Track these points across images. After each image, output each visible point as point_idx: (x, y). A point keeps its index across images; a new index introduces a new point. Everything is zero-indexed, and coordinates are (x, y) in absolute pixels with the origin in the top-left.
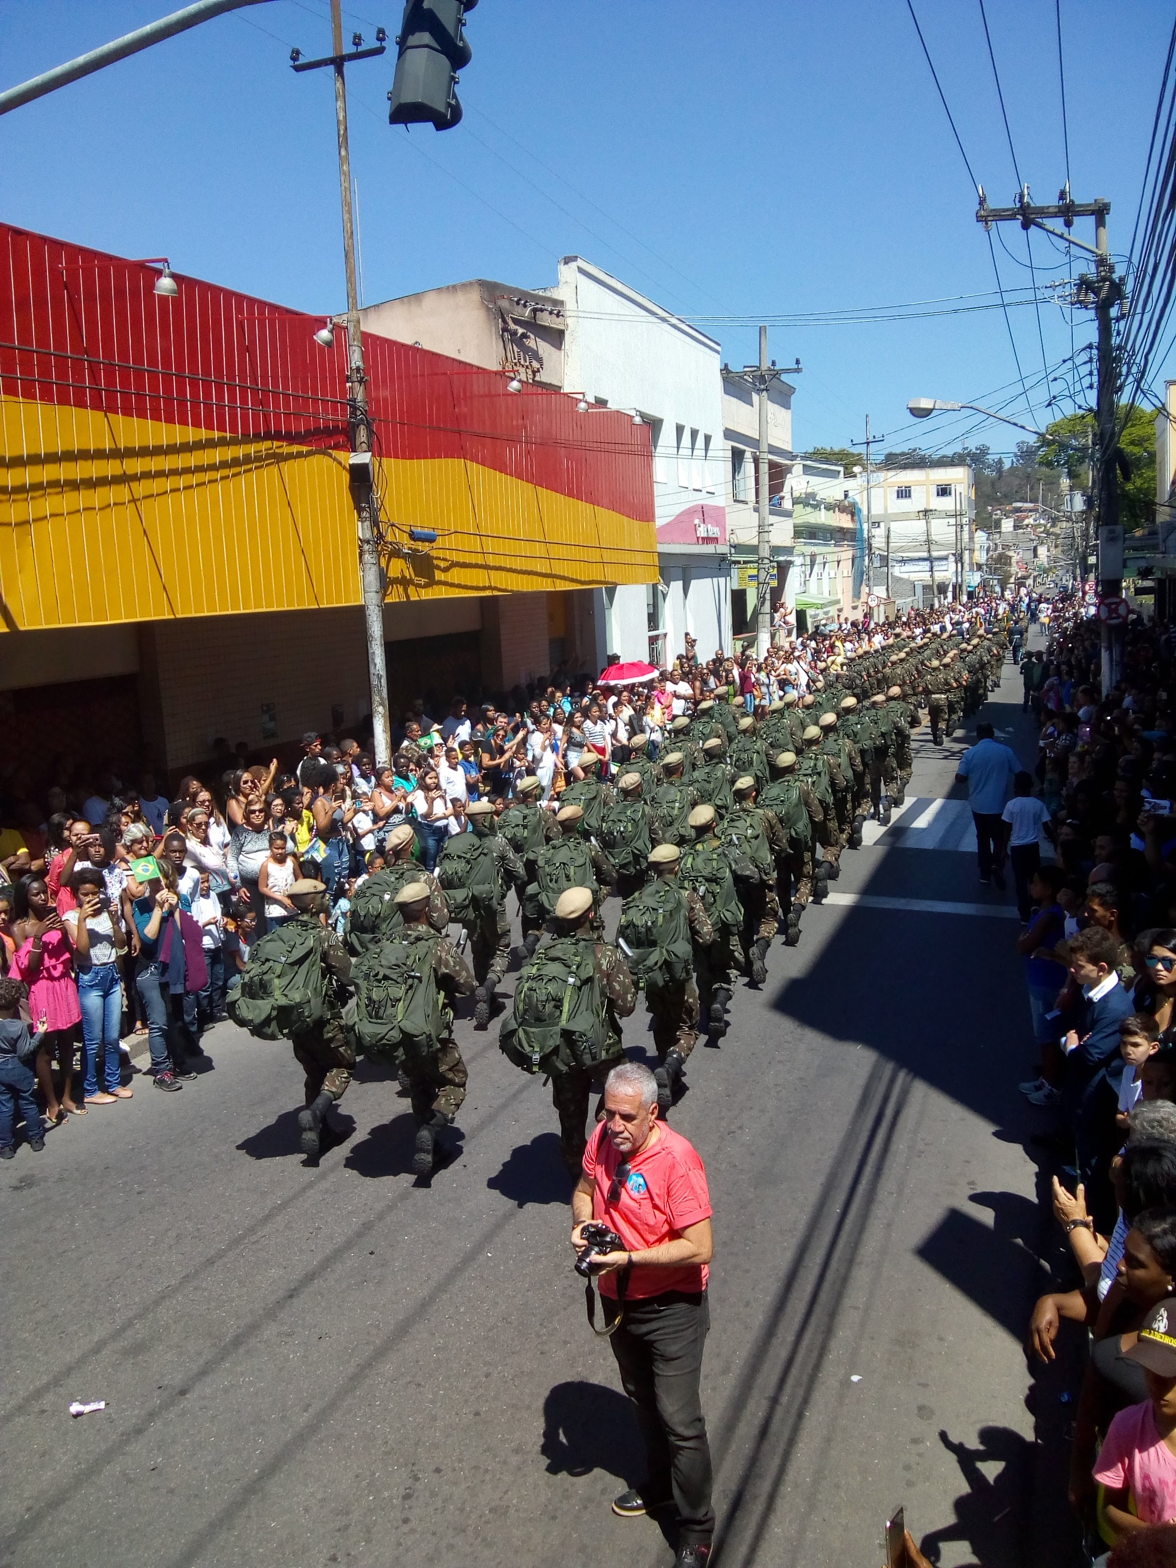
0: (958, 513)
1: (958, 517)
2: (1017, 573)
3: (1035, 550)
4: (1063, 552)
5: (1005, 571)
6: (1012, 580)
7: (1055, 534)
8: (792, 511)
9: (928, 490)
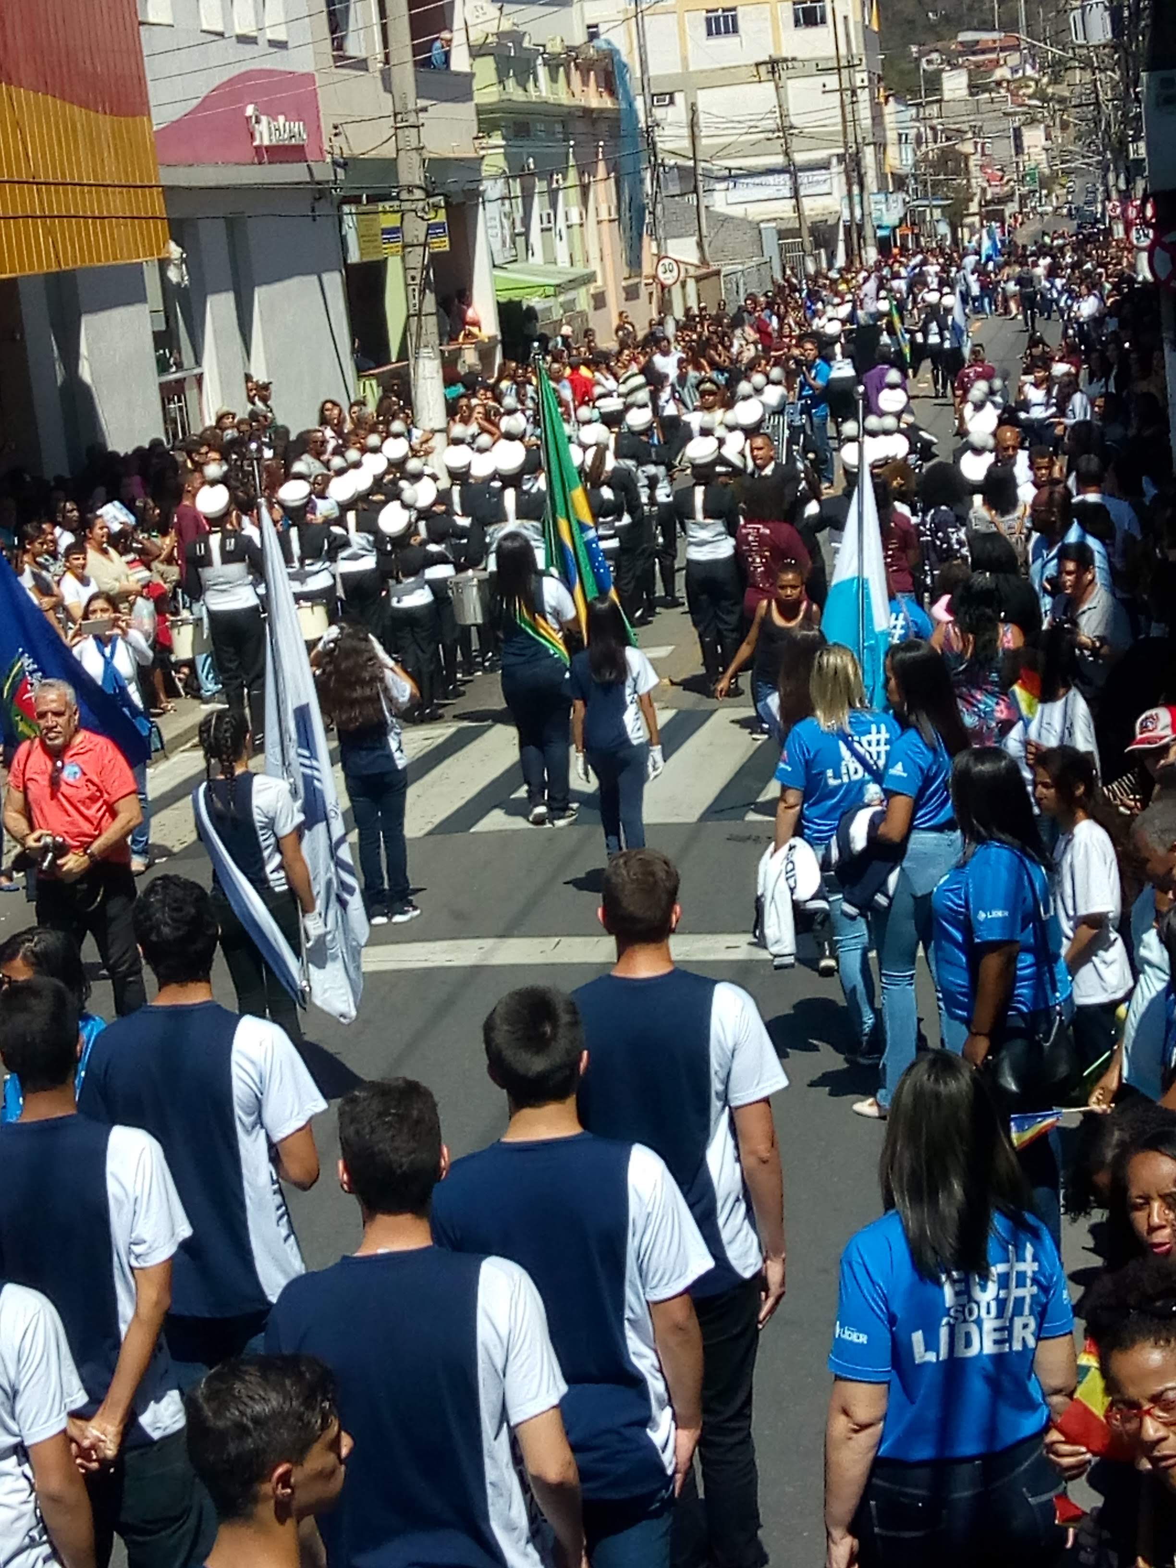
0: (844, 63)
1: (845, 72)
2: (984, 190)
3: (1018, 135)
4: (1078, 138)
5: (956, 190)
6: (974, 207)
7: (1062, 100)
8: (471, 76)
9: (774, 13)
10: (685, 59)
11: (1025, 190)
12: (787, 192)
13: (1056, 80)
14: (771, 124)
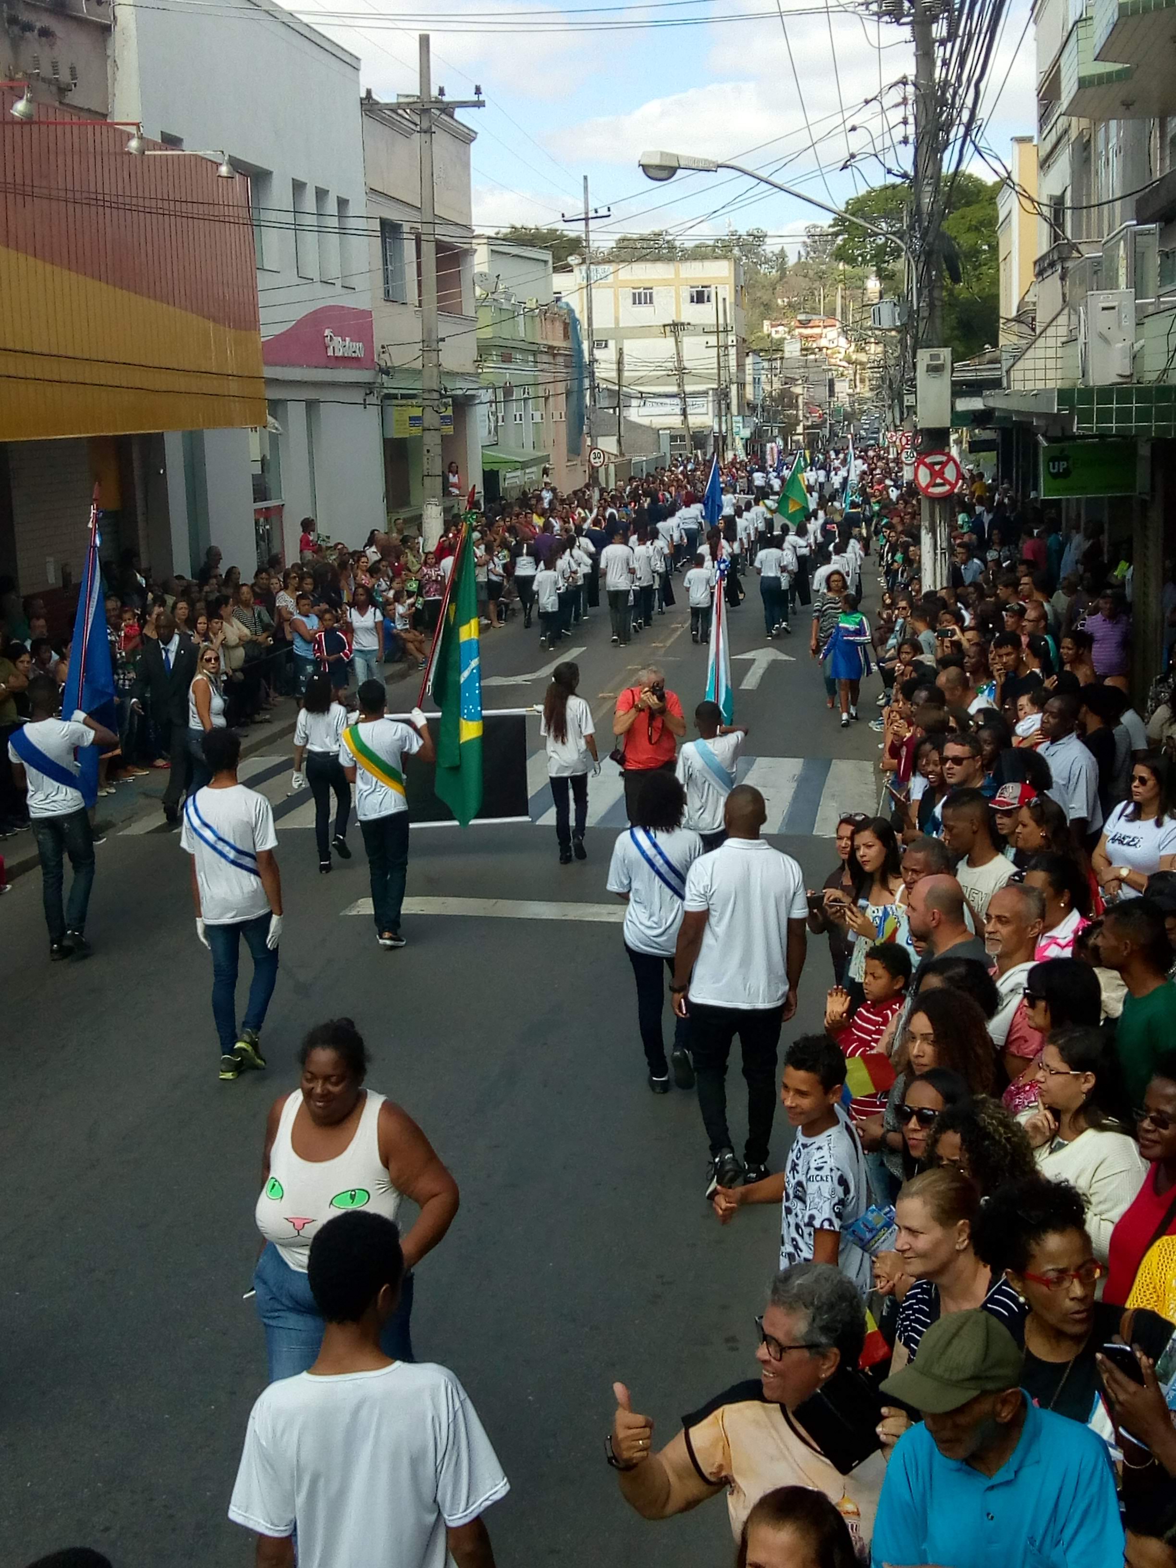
0: (721, 329)
1: (721, 335)
2: (807, 419)
3: (831, 384)
4: (871, 388)
5: (789, 417)
6: (800, 429)
7: (861, 363)
8: (475, 319)
9: (677, 294)
10: (617, 320)
12: (678, 410)
13: (859, 350)
14: (670, 365)
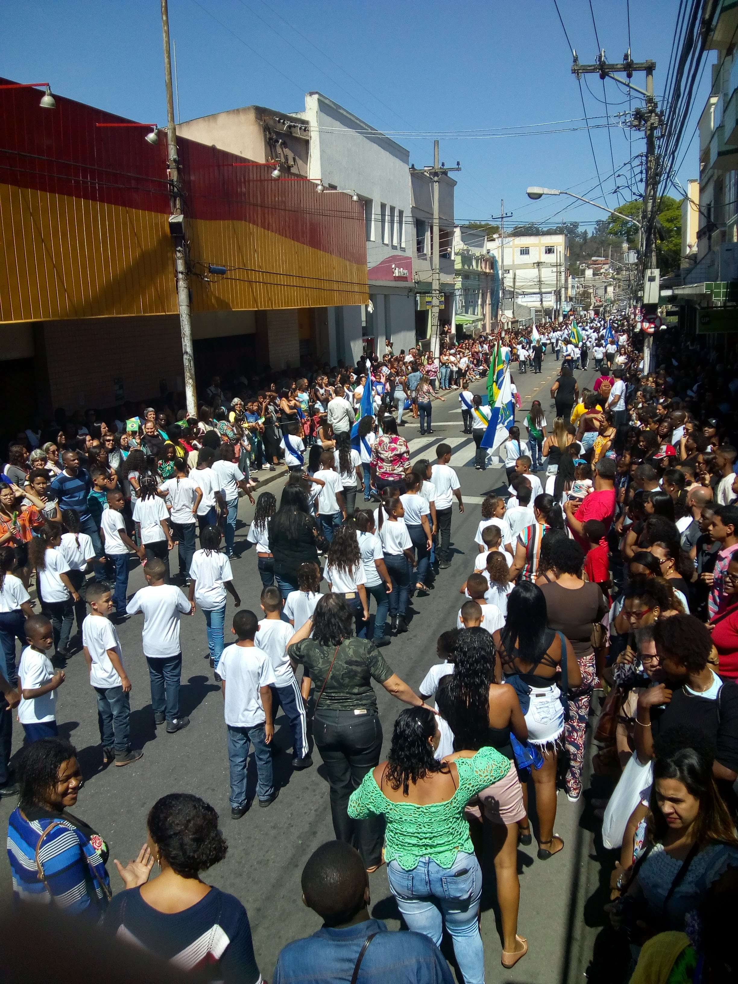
0: (558, 264)
1: (558, 267)
2: (594, 303)
3: (606, 288)
4: (623, 290)
5: (587, 302)
6: (591, 308)
7: (619, 279)
8: (454, 261)
9: (540, 249)
10: (513, 261)
11: (606, 304)
12: (539, 299)
13: (618, 274)
14: (536, 280)
